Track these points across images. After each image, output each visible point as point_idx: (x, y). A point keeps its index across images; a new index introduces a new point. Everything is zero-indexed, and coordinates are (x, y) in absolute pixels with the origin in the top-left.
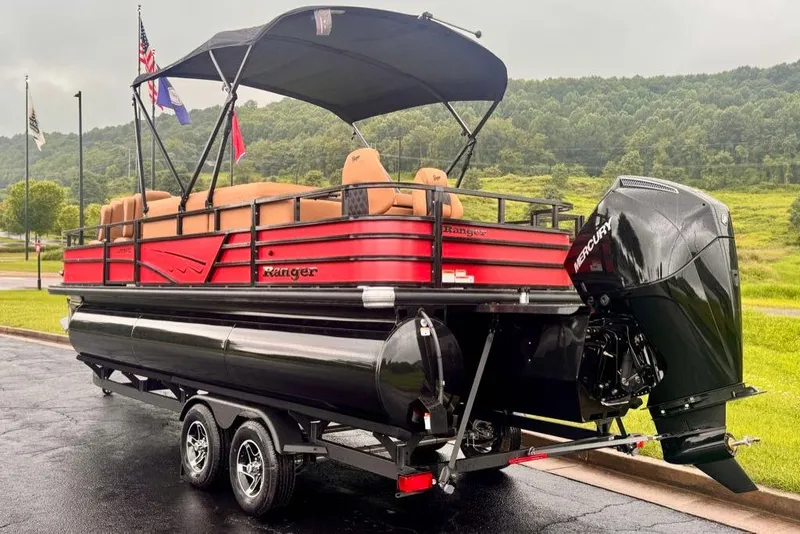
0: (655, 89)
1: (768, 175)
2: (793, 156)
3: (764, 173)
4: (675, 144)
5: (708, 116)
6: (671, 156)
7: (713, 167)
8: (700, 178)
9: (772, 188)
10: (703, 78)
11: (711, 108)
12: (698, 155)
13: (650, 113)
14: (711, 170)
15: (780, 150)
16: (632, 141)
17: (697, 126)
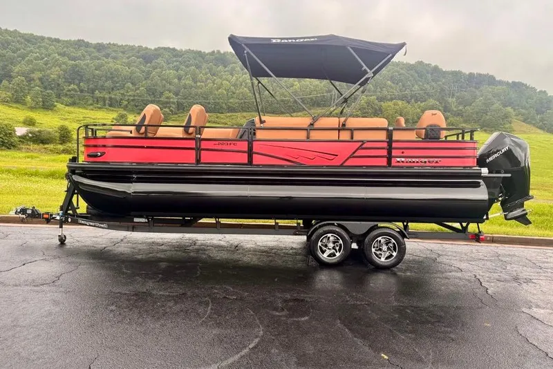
0: (28, 41)
1: (97, 101)
2: (110, 93)
3: (95, 100)
4: (44, 76)
5: (64, 63)
6: (42, 83)
7: (68, 93)
8: (60, 98)
9: (100, 108)
10: (58, 41)
11: (66, 59)
12: (59, 85)
13: (26, 55)
14: (66, 95)
15: (102, 88)
16: (16, 70)
17: (57, 68)
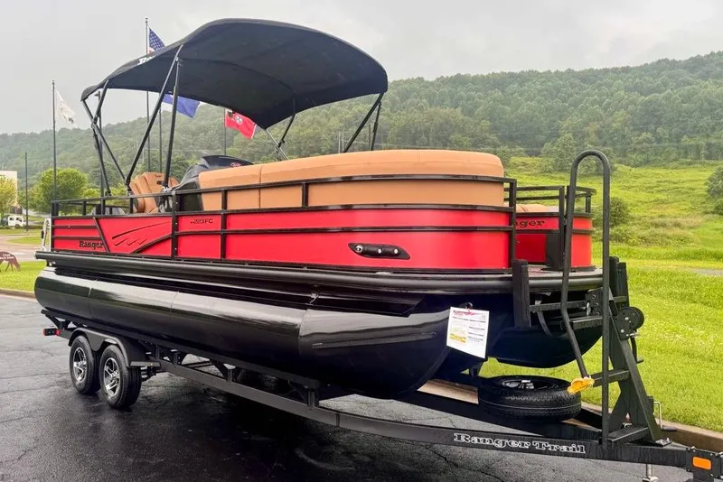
0: (584, 80)
1: (686, 153)
2: (708, 136)
3: (682, 151)
4: (603, 127)
5: (633, 102)
6: (600, 138)
7: (638, 147)
8: (625, 156)
9: (690, 164)
10: (626, 70)
11: (634, 95)
12: (624, 136)
13: (581, 101)
14: (635, 150)
15: (696, 131)
16: (565, 125)
17: (622, 111)
